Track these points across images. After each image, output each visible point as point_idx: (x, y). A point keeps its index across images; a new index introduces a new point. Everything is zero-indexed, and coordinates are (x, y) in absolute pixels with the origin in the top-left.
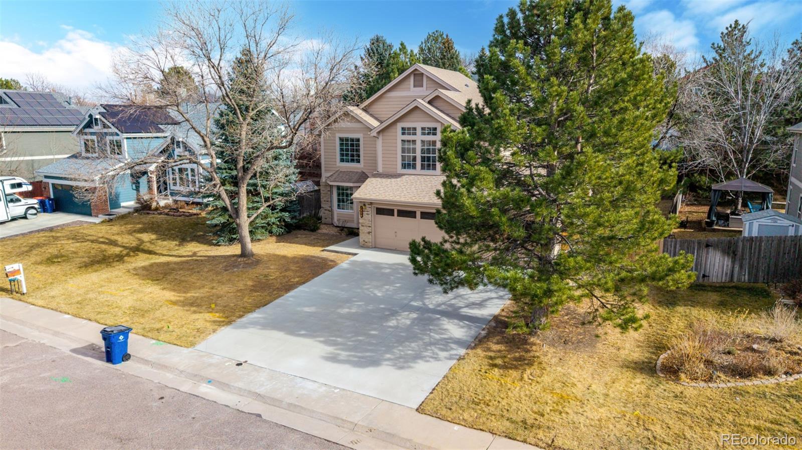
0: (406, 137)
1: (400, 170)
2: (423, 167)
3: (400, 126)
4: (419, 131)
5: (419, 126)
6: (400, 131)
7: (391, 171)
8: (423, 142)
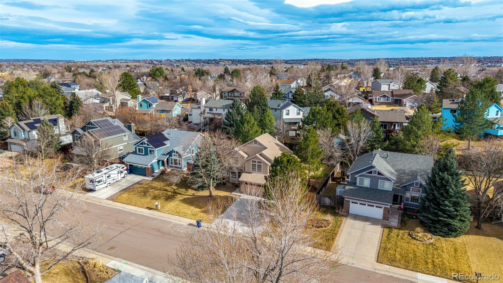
0: (253, 163)
1: (251, 171)
2: (258, 171)
3: (252, 160)
4: (257, 162)
5: (257, 161)
6: (251, 161)
7: (249, 171)
8: (258, 165)
